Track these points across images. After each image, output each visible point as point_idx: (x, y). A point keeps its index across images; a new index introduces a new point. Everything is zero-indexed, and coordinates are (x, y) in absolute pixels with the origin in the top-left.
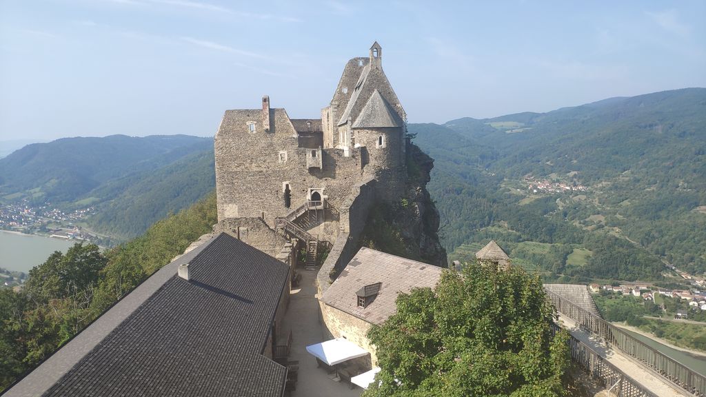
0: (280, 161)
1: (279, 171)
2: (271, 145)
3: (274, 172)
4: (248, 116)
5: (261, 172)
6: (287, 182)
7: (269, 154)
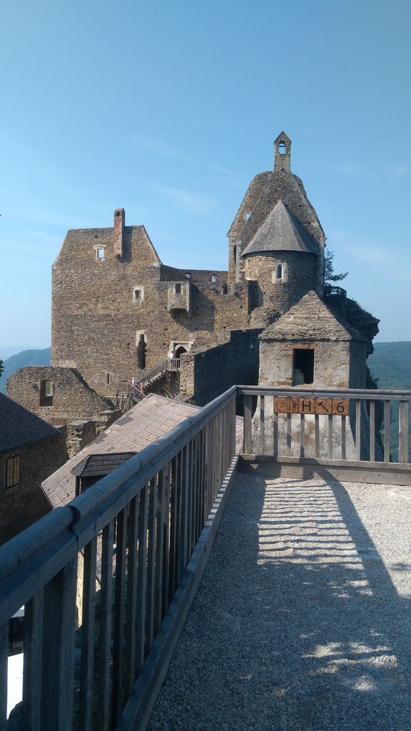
0: (134, 301)
1: (132, 315)
2: (124, 277)
3: (126, 316)
4: (96, 237)
5: (110, 315)
6: (142, 332)
7: (121, 290)
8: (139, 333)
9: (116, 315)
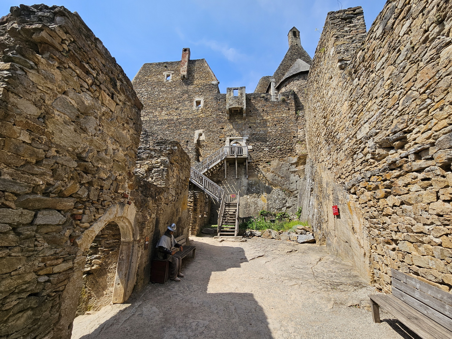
0: (195, 108)
1: (192, 119)
2: (187, 92)
4: (166, 67)
5: (171, 120)
7: (184, 101)
8: (197, 132)
9: (177, 119)
